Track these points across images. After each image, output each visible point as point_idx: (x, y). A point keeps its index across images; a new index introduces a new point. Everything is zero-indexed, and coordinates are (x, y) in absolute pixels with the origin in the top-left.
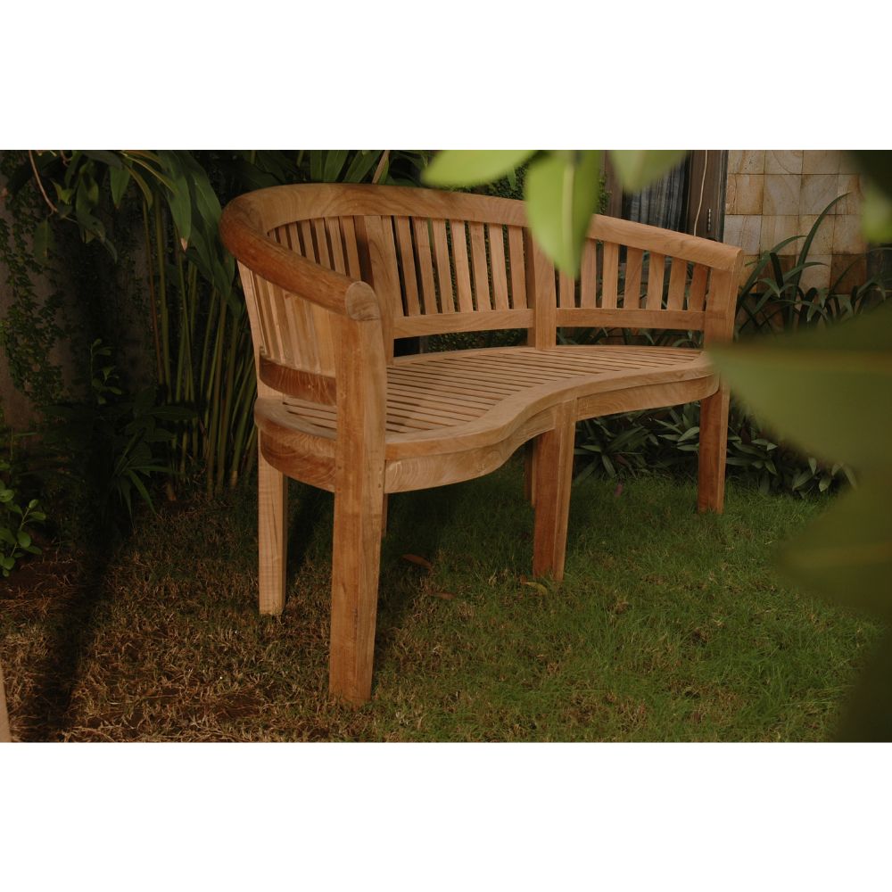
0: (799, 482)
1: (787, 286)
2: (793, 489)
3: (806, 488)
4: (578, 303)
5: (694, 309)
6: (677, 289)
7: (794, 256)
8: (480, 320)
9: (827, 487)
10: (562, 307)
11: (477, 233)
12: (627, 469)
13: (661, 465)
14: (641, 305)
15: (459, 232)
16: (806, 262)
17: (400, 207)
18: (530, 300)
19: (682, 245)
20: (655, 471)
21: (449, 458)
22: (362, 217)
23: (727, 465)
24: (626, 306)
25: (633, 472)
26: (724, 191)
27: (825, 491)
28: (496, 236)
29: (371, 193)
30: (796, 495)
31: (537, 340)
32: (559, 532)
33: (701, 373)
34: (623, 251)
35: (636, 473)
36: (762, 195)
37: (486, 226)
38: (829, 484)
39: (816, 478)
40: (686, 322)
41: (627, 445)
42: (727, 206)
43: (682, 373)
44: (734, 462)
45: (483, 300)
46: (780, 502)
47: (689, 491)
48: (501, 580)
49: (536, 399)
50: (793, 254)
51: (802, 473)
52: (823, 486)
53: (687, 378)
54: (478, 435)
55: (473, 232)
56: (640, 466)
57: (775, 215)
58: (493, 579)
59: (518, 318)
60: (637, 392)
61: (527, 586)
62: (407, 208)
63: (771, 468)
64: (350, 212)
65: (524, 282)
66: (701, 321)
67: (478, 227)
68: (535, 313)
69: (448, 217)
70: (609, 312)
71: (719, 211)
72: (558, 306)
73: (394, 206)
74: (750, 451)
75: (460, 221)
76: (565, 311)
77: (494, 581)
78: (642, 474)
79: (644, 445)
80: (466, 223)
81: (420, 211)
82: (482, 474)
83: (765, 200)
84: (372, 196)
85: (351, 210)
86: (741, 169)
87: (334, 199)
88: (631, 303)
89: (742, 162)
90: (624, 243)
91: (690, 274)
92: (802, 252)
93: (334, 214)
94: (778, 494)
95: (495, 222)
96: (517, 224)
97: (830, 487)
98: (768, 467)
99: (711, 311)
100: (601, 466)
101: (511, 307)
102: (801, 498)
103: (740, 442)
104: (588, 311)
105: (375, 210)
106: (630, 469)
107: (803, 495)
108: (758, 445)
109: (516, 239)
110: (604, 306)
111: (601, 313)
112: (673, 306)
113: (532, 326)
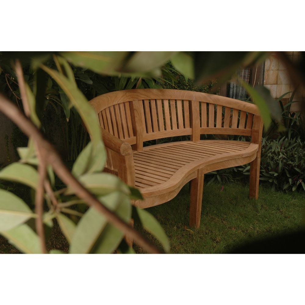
0: (286, 187)
1: (285, 111)
2: (283, 189)
3: (288, 189)
4: (208, 126)
5: (248, 129)
6: (243, 122)
7: (289, 98)
8: (173, 133)
9: (295, 189)
10: (202, 127)
11: (173, 103)
12: (226, 180)
13: (237, 178)
14: (230, 127)
15: (166, 103)
16: (293, 101)
17: (145, 96)
18: (191, 125)
19: (244, 106)
20: (236, 180)
21: (157, 197)
22: (132, 101)
23: (260, 180)
24: (225, 127)
25: (228, 181)
26: (264, 76)
27: (295, 191)
28: (179, 104)
29: (135, 92)
30: (284, 192)
31: (193, 139)
32: (198, 212)
33: (249, 154)
34: (224, 108)
35: (229, 181)
36: (277, 77)
37: (176, 100)
38: (296, 188)
39: (292, 185)
40: (245, 133)
41: (226, 172)
42: (265, 81)
43: (242, 155)
44: (262, 179)
45: (175, 126)
46: (279, 194)
47: (247, 190)
48: (178, 228)
49: (190, 170)
50: (288, 98)
51: (287, 184)
52: (294, 189)
53: (244, 156)
54: (167, 189)
55: (171, 103)
56: (230, 179)
57: (281, 84)
58: (175, 228)
59: (187, 131)
60: (226, 162)
61: (187, 230)
62: (148, 96)
63: (275, 182)
64: (129, 100)
65: (189, 119)
66: (251, 133)
67: (173, 101)
68: (193, 130)
69: (162, 98)
70: (219, 129)
71: (262, 83)
72: (201, 127)
73: (143, 96)
74: (268, 176)
75: (167, 99)
76: (203, 129)
77: (176, 228)
78: (231, 182)
79: (232, 171)
80: (169, 100)
81: (153, 97)
82: (169, 200)
83: (278, 79)
84: (135, 94)
85: (128, 99)
86: (270, 68)
87: (122, 97)
88: (226, 126)
89: (270, 66)
90: (224, 105)
91: (247, 117)
92: (291, 97)
93: (122, 102)
94: (278, 191)
95: (179, 99)
96: (187, 99)
97: (296, 189)
98: (275, 181)
99: (254, 130)
100: (216, 179)
101: (184, 128)
102: (286, 193)
103: (265, 172)
104: (211, 129)
105: (137, 98)
106: (227, 180)
107: (287, 192)
108: (271, 174)
109: (186, 104)
110: (217, 127)
111: (216, 129)
112: (241, 127)
113: (192, 134)
